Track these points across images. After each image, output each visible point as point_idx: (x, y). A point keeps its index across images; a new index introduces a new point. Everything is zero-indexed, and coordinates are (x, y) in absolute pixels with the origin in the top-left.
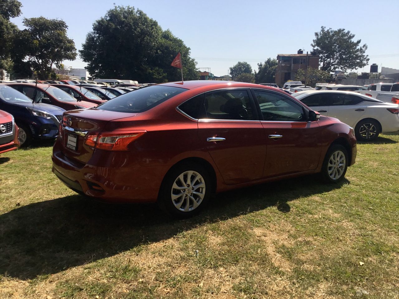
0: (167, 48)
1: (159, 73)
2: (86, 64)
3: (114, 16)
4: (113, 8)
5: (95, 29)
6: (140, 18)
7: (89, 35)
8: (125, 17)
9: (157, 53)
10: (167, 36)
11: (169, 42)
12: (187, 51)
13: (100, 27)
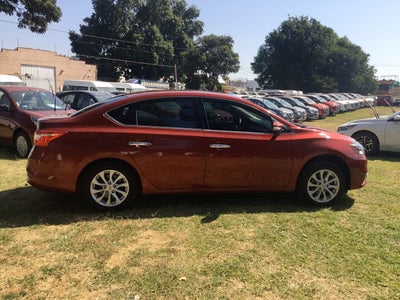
0: (341, 56)
1: (328, 83)
2: (256, 76)
3: (286, 27)
4: (287, 19)
5: (267, 41)
6: (313, 27)
7: (261, 47)
8: (298, 28)
9: (328, 61)
10: (343, 43)
11: (344, 50)
12: (365, 57)
13: (273, 39)
